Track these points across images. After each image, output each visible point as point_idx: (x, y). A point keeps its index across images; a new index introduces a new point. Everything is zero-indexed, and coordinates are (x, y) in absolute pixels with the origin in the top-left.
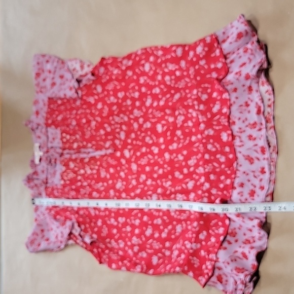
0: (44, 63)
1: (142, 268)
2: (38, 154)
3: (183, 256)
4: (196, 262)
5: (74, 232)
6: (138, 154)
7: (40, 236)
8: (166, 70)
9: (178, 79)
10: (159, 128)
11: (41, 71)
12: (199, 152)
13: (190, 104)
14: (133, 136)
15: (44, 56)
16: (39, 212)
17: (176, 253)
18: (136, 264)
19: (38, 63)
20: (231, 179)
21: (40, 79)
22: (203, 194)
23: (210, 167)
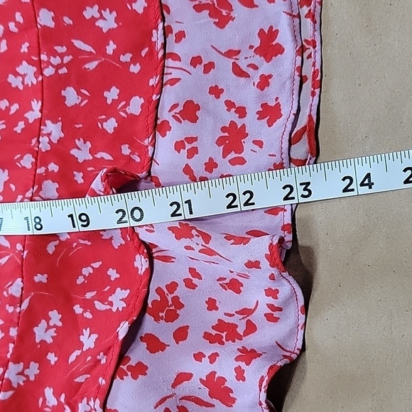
22: (41, 171)
23: (62, 56)
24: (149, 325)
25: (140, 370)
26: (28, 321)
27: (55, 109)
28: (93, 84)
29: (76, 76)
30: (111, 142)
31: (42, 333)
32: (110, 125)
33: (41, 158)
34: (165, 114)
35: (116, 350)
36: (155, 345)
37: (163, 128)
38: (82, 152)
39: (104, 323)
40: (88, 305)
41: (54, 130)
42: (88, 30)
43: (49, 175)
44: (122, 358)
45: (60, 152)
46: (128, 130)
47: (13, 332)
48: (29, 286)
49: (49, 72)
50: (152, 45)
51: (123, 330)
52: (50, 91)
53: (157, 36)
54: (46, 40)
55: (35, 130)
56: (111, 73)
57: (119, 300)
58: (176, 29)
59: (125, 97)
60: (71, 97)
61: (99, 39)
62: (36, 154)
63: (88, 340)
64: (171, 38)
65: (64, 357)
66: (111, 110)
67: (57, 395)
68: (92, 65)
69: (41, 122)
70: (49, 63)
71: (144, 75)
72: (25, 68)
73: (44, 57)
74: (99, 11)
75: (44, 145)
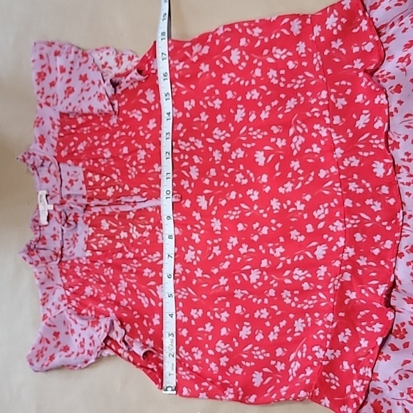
0: (52, 57)
1: (236, 394)
2: (45, 208)
3: (309, 372)
4: (334, 381)
5: (113, 335)
6: (223, 203)
7: (54, 343)
8: (270, 60)
9: (292, 74)
10: (260, 158)
11: (46, 70)
12: (334, 195)
13: (317, 115)
14: (213, 172)
15: (51, 44)
16: (49, 305)
17: (296, 366)
18: (224, 387)
19: (41, 57)
20: (394, 240)
21: (46, 84)
22: (343, 268)
23: (355, 220)
24: (392, 340)
25: (387, 358)
26: (336, 332)
27: (351, 242)
28: (370, 233)
29: (361, 228)
30: (377, 259)
31: (342, 338)
32: (376, 251)
33: (344, 263)
34: (402, 249)
35: (377, 349)
36: (394, 348)
37: (401, 255)
38: (362, 261)
39: (371, 337)
40: (363, 328)
41: (350, 251)
42: (368, 209)
43: (347, 270)
44: (380, 352)
45: (352, 261)
46: (384, 254)
47: (329, 336)
48: (336, 317)
49: (349, 226)
50: (397, 219)
51: (379, 341)
52: (349, 235)
53: (400, 216)
54: (348, 212)
55: (342, 250)
56: (377, 229)
57: (378, 328)
58: (408, 213)
59: (384, 240)
60: (358, 237)
61: (373, 214)
62: (341, 261)
63: (364, 343)
64: (406, 217)
65: (352, 349)
66: (377, 245)
67: (350, 365)
68: (369, 225)
69: (344, 247)
70: (349, 223)
71: (393, 231)
72: (337, 223)
73: (347, 220)
74: (373, 202)
75: (345, 257)
